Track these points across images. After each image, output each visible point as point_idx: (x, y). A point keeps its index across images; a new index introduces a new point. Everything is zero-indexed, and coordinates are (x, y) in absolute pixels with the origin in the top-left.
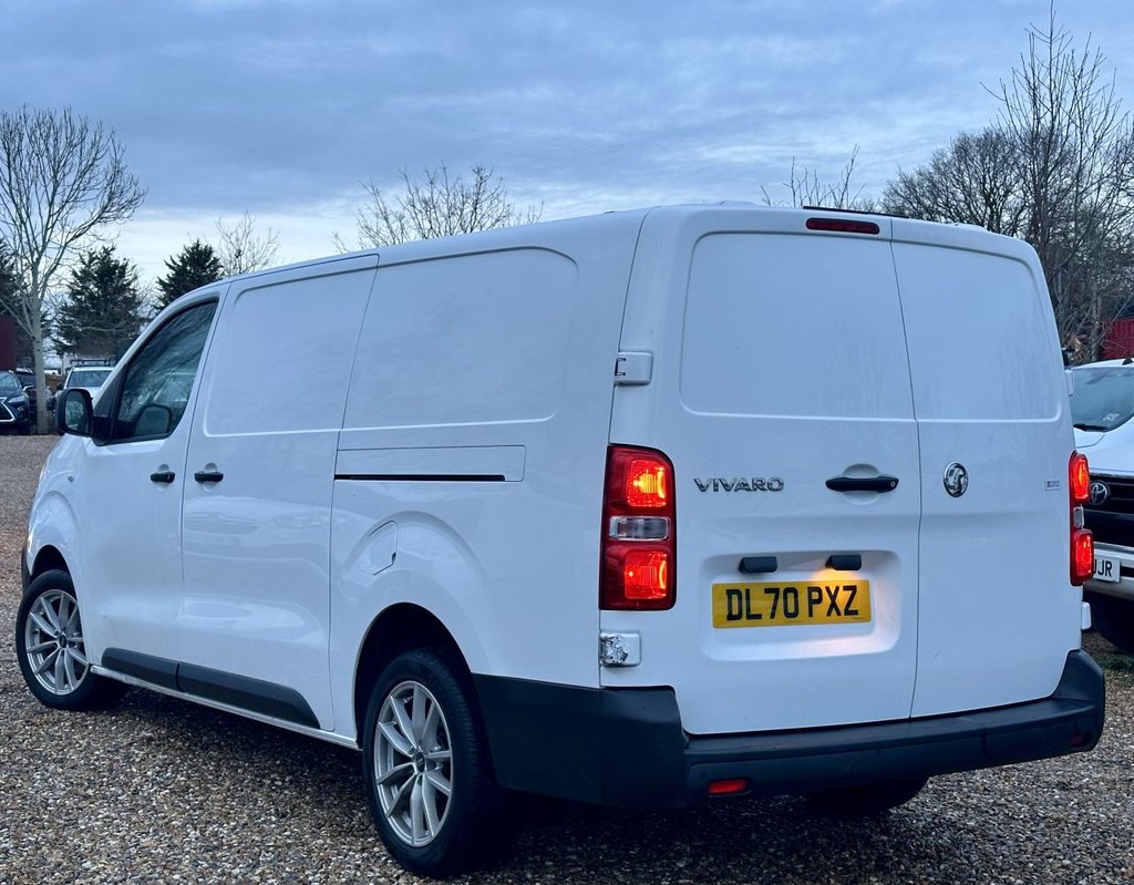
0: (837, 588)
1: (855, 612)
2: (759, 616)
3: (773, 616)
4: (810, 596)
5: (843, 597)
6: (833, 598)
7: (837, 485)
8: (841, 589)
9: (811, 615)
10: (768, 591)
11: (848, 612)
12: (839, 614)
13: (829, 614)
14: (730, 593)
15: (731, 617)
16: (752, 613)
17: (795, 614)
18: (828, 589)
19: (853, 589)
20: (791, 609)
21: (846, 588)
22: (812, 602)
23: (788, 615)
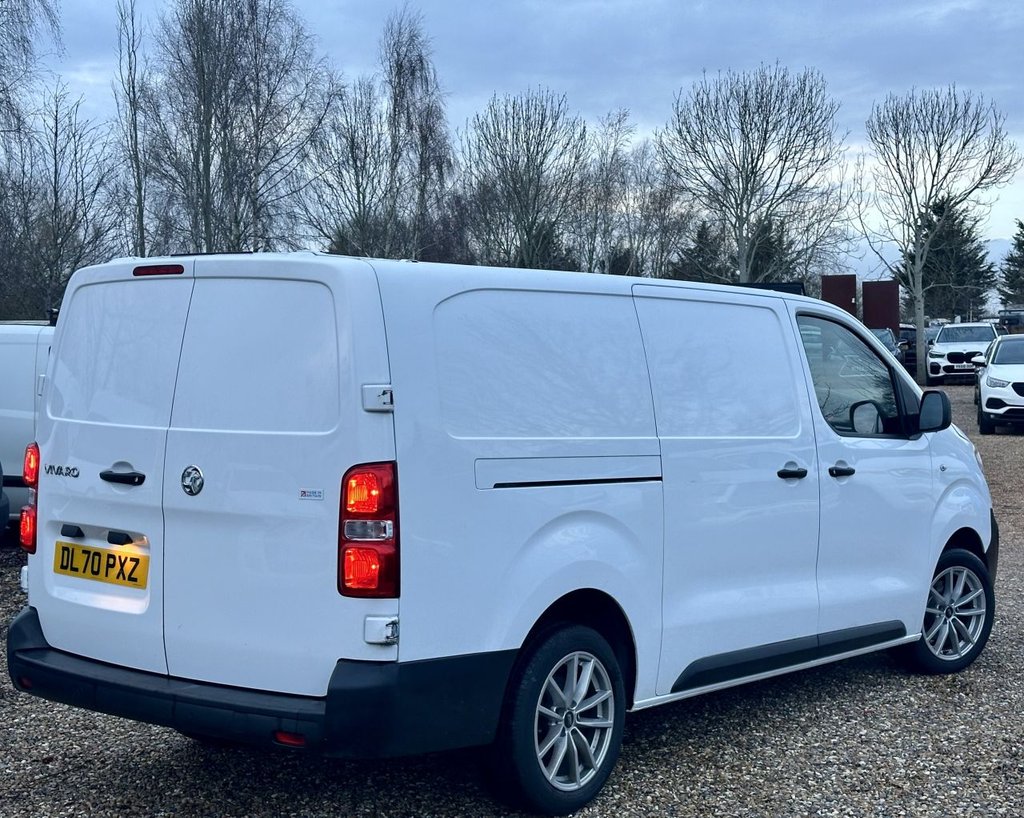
0: (126, 558)
1: (135, 580)
2: (76, 570)
3: (84, 572)
4: (108, 561)
5: (129, 565)
6: (122, 565)
7: (108, 477)
8: (129, 559)
9: (107, 575)
10: (84, 552)
11: (131, 579)
12: (124, 578)
13: (118, 577)
14: (65, 549)
15: (63, 567)
16: (74, 566)
17: (97, 573)
18: (120, 557)
19: (136, 561)
20: (95, 569)
21: (132, 560)
22: (109, 566)
23: (94, 573)
